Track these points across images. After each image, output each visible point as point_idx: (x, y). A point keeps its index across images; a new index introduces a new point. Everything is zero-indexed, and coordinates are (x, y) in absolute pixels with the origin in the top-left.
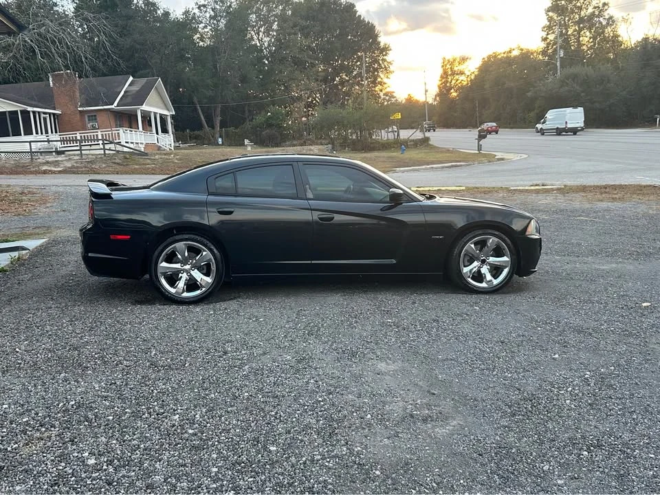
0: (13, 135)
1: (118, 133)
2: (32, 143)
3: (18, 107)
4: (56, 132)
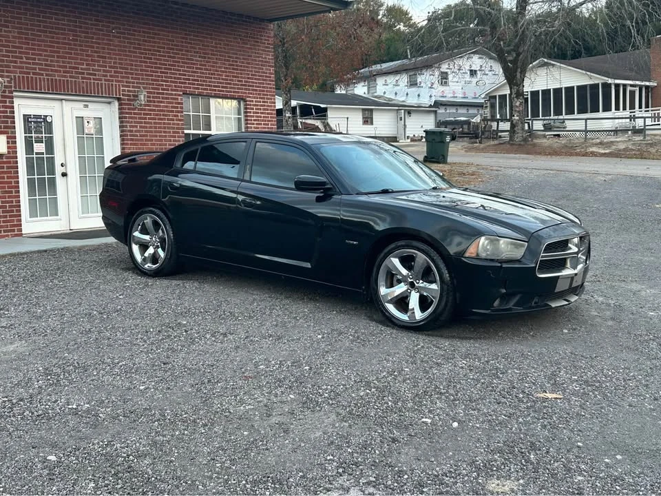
0: (591, 112)
3: (598, 79)
4: (647, 106)
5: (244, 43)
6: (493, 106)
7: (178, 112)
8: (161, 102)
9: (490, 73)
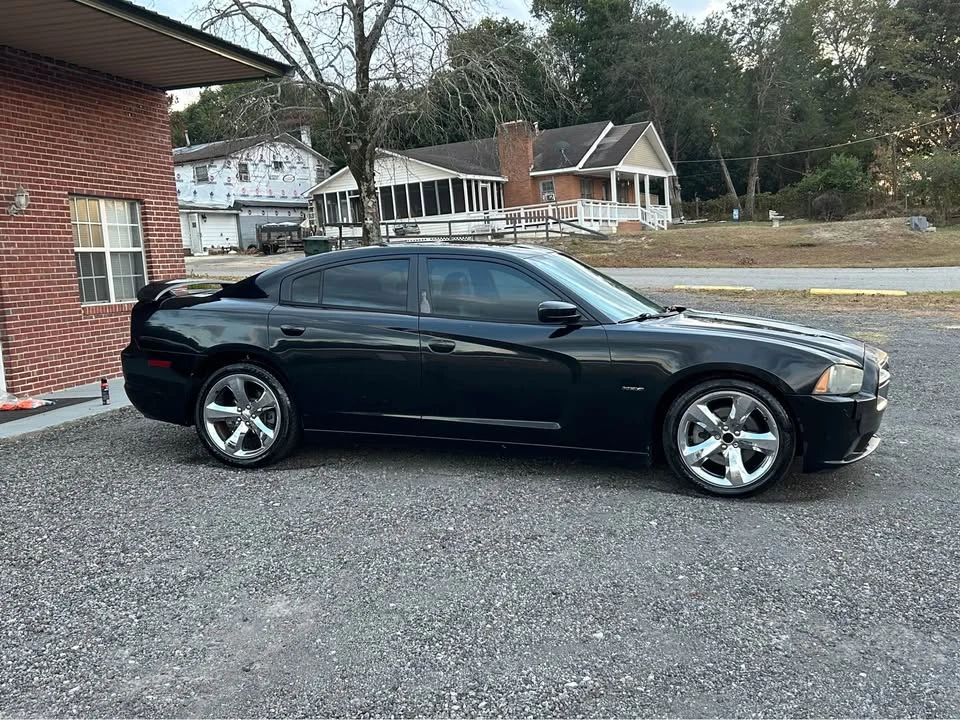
0: (442, 214)
1: (575, 207)
2: (452, 224)
3: (448, 175)
4: (500, 207)
5: (137, 121)
6: (320, 208)
7: (64, 221)
8: (43, 207)
9: (299, 166)
